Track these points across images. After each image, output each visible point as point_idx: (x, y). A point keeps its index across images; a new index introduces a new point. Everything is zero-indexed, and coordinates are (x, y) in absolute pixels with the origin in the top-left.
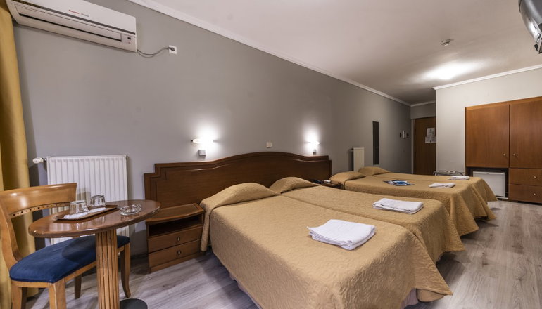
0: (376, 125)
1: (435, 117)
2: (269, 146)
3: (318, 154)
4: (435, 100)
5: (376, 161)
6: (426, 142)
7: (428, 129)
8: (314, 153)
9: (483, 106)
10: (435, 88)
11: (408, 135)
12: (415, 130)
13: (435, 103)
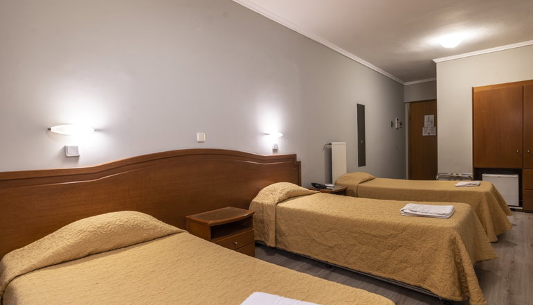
0: (361, 109)
1: (436, 100)
2: (201, 139)
3: (281, 152)
4: (435, 76)
5: (362, 161)
6: (424, 135)
7: (426, 117)
8: (275, 150)
9: (493, 86)
10: (436, 61)
11: (401, 124)
12: (410, 118)
13: (435, 82)
